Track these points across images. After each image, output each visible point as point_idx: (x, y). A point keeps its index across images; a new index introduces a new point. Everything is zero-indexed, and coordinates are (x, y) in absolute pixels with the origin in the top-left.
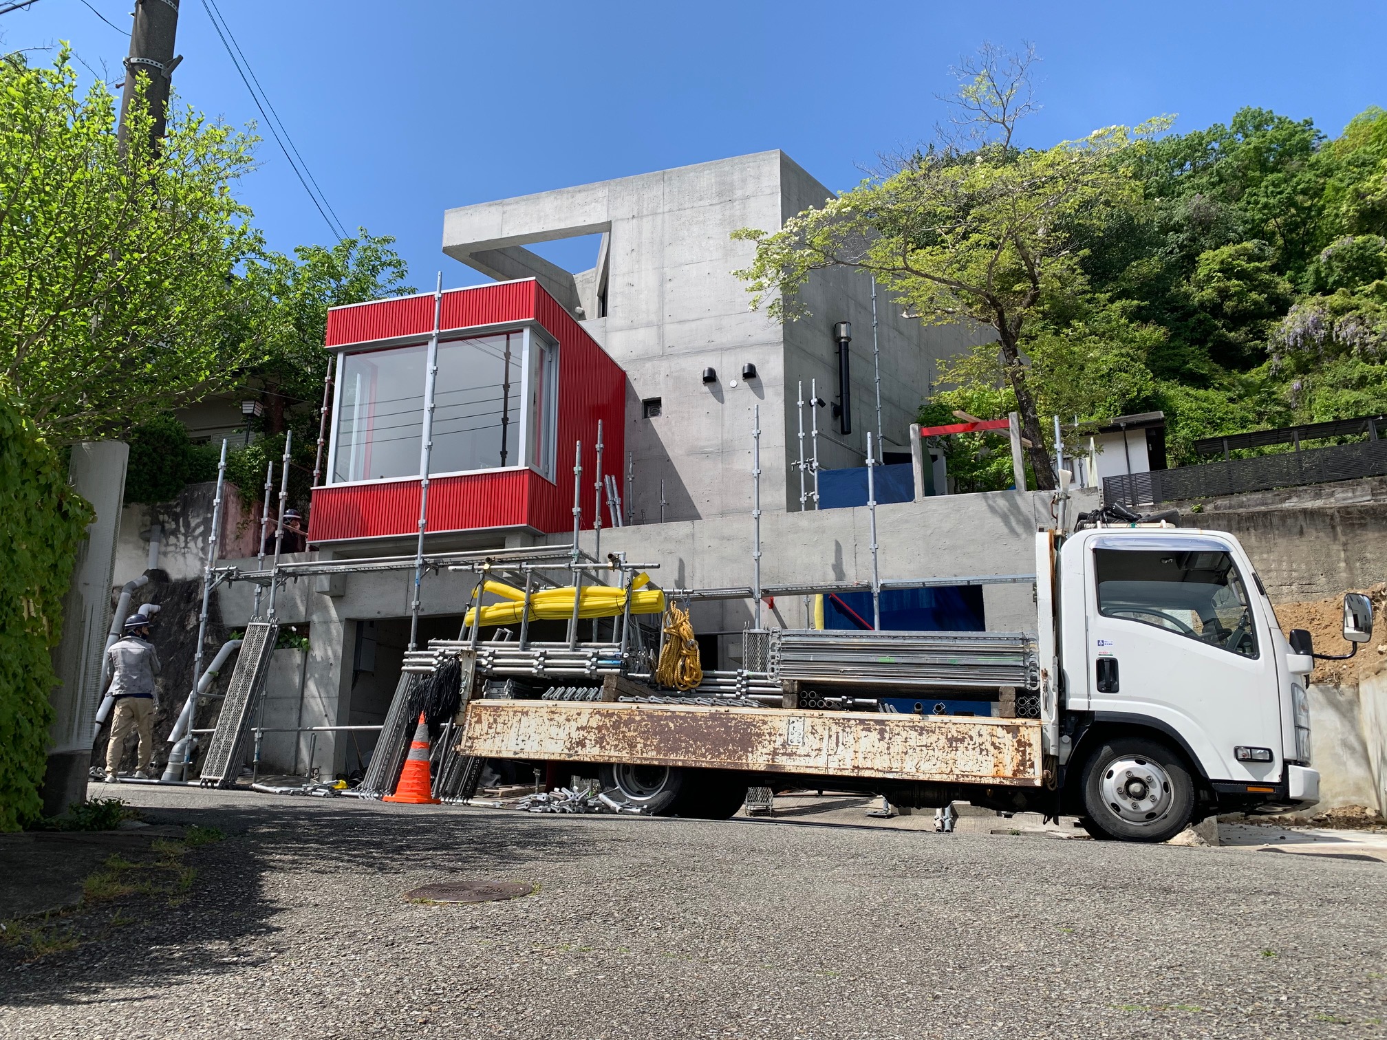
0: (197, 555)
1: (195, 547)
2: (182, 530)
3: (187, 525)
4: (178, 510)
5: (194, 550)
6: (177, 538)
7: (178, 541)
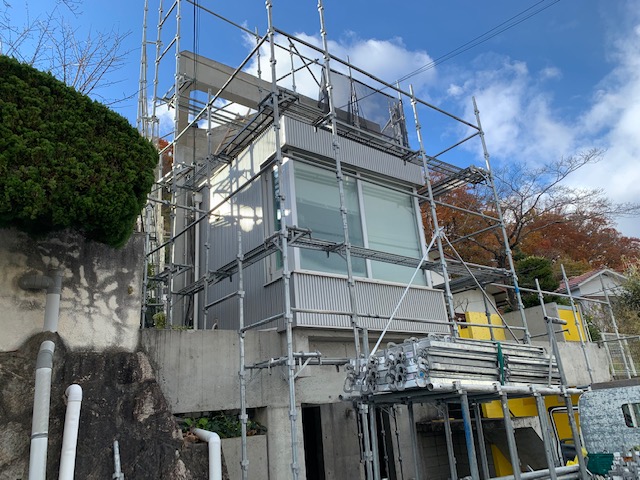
0: (110, 317)
1: (107, 307)
2: (84, 281)
3: (92, 278)
4: (76, 255)
5: (105, 310)
6: (75, 291)
7: (78, 295)
